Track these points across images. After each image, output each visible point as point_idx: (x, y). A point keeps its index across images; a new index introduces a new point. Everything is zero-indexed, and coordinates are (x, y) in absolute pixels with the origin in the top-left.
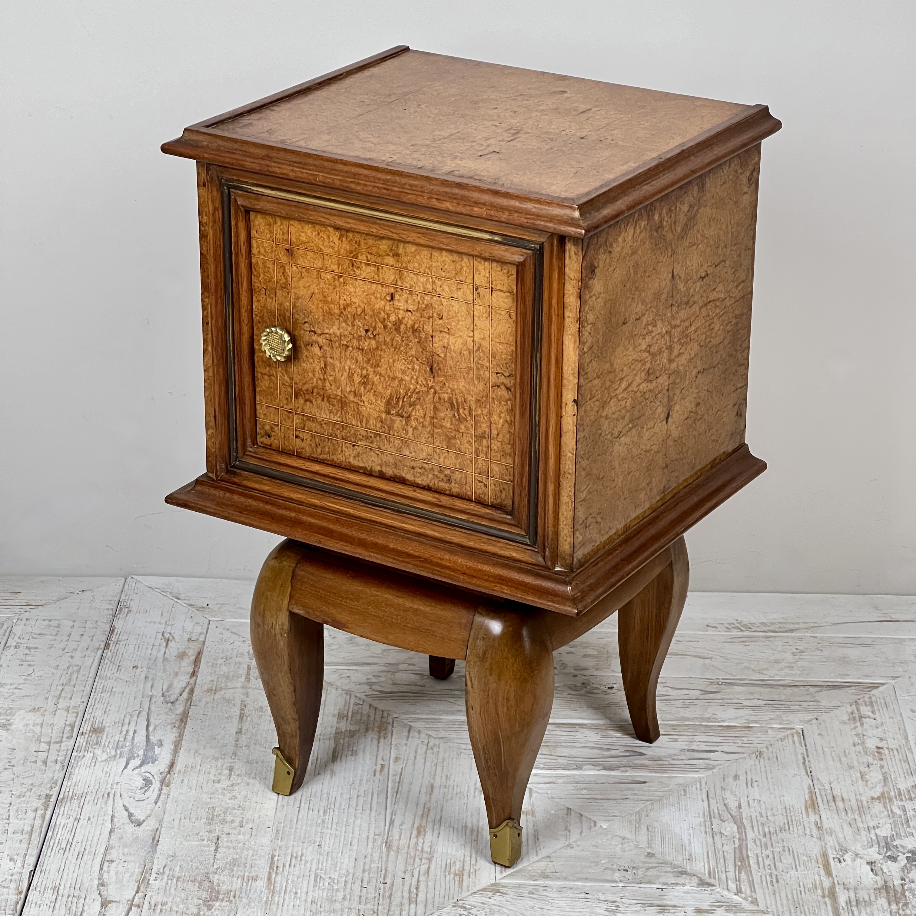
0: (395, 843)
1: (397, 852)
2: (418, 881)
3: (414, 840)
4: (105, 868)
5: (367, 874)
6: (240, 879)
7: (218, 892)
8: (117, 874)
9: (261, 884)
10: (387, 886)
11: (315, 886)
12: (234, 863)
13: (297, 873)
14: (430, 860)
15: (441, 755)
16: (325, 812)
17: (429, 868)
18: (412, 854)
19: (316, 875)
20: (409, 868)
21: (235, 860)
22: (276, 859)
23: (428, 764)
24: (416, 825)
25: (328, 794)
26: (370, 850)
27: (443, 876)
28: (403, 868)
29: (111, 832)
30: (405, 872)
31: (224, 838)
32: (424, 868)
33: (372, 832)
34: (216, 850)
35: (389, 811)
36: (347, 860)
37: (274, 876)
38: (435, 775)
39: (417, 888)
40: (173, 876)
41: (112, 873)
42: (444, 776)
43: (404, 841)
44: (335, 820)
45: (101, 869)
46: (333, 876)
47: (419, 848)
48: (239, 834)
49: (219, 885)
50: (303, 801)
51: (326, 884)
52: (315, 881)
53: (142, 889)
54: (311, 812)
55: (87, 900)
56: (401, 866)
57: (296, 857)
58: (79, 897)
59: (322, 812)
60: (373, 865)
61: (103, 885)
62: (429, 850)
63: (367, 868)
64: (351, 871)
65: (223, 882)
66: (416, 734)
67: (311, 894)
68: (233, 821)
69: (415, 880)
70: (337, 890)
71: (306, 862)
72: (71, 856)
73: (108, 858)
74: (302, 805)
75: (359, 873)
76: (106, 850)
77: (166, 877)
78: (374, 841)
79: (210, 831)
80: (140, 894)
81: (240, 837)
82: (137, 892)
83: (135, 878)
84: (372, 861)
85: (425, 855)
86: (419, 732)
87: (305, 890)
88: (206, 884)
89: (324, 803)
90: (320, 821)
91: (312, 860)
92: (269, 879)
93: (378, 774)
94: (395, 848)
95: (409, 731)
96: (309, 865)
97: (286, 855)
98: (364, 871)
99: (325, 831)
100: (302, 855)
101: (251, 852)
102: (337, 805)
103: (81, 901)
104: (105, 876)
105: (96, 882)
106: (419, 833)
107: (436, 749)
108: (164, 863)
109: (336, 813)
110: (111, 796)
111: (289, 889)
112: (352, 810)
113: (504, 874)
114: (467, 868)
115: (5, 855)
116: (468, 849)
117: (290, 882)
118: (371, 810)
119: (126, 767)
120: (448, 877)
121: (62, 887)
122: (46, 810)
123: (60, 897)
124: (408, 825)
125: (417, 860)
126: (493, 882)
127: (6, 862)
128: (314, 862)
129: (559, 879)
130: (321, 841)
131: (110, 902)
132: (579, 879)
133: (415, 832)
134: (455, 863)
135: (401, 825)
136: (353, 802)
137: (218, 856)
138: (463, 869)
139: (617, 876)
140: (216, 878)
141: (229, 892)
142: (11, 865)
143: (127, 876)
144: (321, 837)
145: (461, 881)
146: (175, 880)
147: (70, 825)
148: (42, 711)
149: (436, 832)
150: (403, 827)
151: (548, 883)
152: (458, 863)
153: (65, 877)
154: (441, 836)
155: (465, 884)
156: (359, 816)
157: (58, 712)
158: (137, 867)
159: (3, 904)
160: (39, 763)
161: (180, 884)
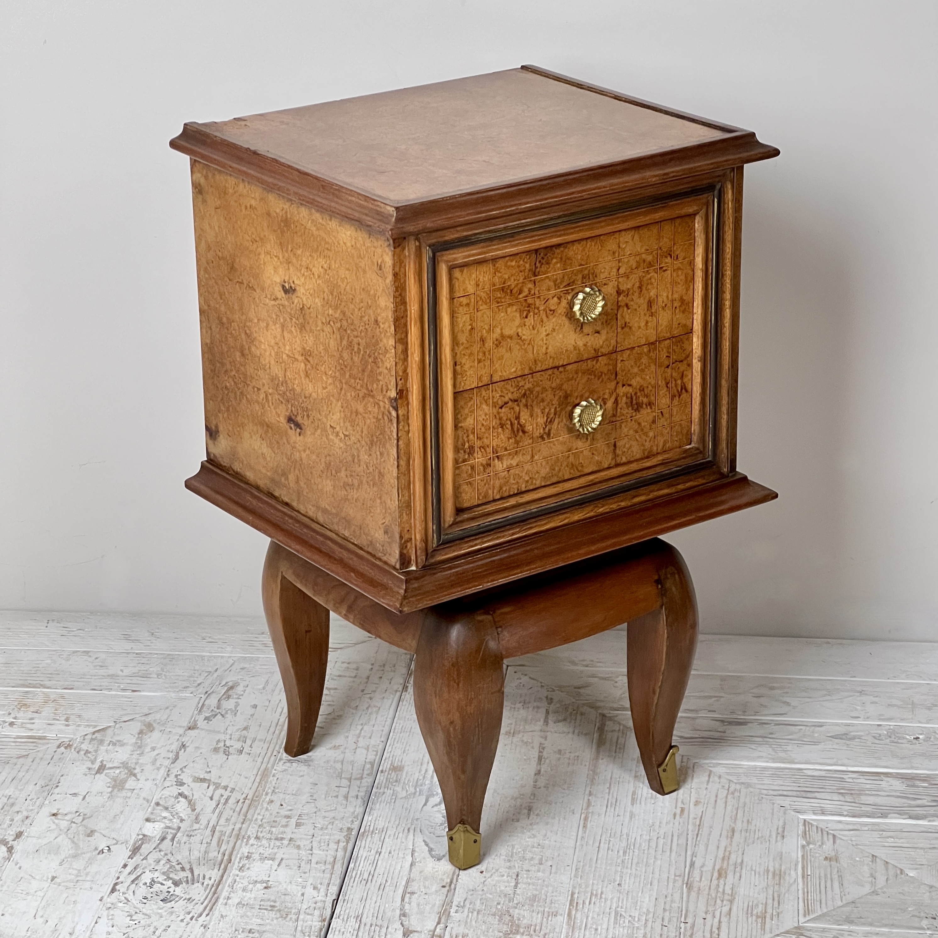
0: (696, 884)
1: (698, 893)
2: (720, 922)
3: (715, 882)
4: (407, 900)
5: (667, 914)
6: (540, 915)
7: (518, 926)
8: (418, 905)
9: (562, 919)
10: (688, 925)
11: (615, 923)
12: (534, 899)
13: (597, 910)
14: (731, 902)
15: (742, 800)
16: (625, 852)
17: (730, 909)
18: (713, 895)
19: (616, 913)
20: (710, 909)
21: (535, 896)
22: (576, 896)
23: (729, 808)
24: (717, 868)
25: (628, 835)
26: (670, 891)
27: (745, 919)
28: (704, 909)
29: (411, 865)
30: (706, 913)
31: (524, 874)
32: (725, 909)
33: (672, 872)
34: (516, 886)
35: (689, 853)
36: (647, 899)
37: (574, 912)
38: (736, 819)
39: (719, 929)
40: (474, 910)
41: (414, 904)
42: (745, 820)
43: (705, 883)
44: (635, 861)
45: (403, 900)
46: (633, 914)
47: (721, 890)
48: (538, 871)
49: (519, 920)
50: (603, 841)
51: (627, 921)
52: (616, 918)
53: (443, 920)
54: (610, 852)
55: (390, 929)
56: (702, 906)
57: (596, 895)
58: (381, 927)
59: (621, 853)
60: (673, 905)
61: (404, 915)
62: (730, 892)
63: (667, 907)
64: (652, 910)
65: (524, 916)
66: (717, 779)
67: (611, 930)
68: (532, 859)
69: (716, 920)
70: (638, 928)
71: (606, 900)
72: (373, 887)
73: (409, 890)
74: (602, 845)
75: (660, 912)
76: (408, 882)
77: (466, 910)
78: (675, 881)
79: (510, 868)
80: (442, 925)
81: (540, 874)
82: (439, 923)
83: (436, 909)
84: (672, 901)
85: (727, 897)
86: (720, 777)
87: (605, 926)
88: (507, 918)
89: (624, 844)
90: (619, 861)
91: (612, 898)
92: (569, 915)
93: (678, 817)
94: (696, 889)
95: (709, 776)
96: (609, 902)
97: (586, 892)
98: (665, 910)
99: (625, 871)
100: (602, 893)
101: (550, 889)
102: (637, 846)
103: (384, 930)
104: (407, 906)
105: (398, 912)
106: (720, 875)
107: (737, 794)
108: (465, 897)
109: (636, 854)
110: (412, 831)
111: (589, 926)
112: (652, 851)
113: (808, 918)
114: (769, 910)
115: (309, 883)
116: (770, 892)
117: (590, 918)
118: (671, 852)
119: (425, 804)
120: (750, 919)
121: (365, 916)
122: (348, 842)
123: (362, 926)
124: (708, 867)
125: (718, 901)
126: (796, 925)
127: (309, 891)
128: (615, 900)
129: (864, 924)
130: (621, 880)
131: (412, 932)
132: (885, 926)
133: (716, 874)
134: (757, 905)
135: (702, 866)
136: (653, 844)
137: (518, 891)
138: (766, 912)
139: (925, 923)
140: (516, 913)
141: (529, 926)
142: (315, 893)
143: (428, 908)
144: (621, 877)
145: (764, 923)
146: (475, 913)
147: (372, 858)
148: (342, 748)
149: (738, 875)
150: (704, 869)
151: (852, 928)
152: (760, 906)
153: (367, 906)
154: (743, 879)
155: (768, 926)
156: (659, 857)
157: (358, 750)
158: (438, 900)
159: (307, 930)
160: (341, 798)
161: (480, 916)
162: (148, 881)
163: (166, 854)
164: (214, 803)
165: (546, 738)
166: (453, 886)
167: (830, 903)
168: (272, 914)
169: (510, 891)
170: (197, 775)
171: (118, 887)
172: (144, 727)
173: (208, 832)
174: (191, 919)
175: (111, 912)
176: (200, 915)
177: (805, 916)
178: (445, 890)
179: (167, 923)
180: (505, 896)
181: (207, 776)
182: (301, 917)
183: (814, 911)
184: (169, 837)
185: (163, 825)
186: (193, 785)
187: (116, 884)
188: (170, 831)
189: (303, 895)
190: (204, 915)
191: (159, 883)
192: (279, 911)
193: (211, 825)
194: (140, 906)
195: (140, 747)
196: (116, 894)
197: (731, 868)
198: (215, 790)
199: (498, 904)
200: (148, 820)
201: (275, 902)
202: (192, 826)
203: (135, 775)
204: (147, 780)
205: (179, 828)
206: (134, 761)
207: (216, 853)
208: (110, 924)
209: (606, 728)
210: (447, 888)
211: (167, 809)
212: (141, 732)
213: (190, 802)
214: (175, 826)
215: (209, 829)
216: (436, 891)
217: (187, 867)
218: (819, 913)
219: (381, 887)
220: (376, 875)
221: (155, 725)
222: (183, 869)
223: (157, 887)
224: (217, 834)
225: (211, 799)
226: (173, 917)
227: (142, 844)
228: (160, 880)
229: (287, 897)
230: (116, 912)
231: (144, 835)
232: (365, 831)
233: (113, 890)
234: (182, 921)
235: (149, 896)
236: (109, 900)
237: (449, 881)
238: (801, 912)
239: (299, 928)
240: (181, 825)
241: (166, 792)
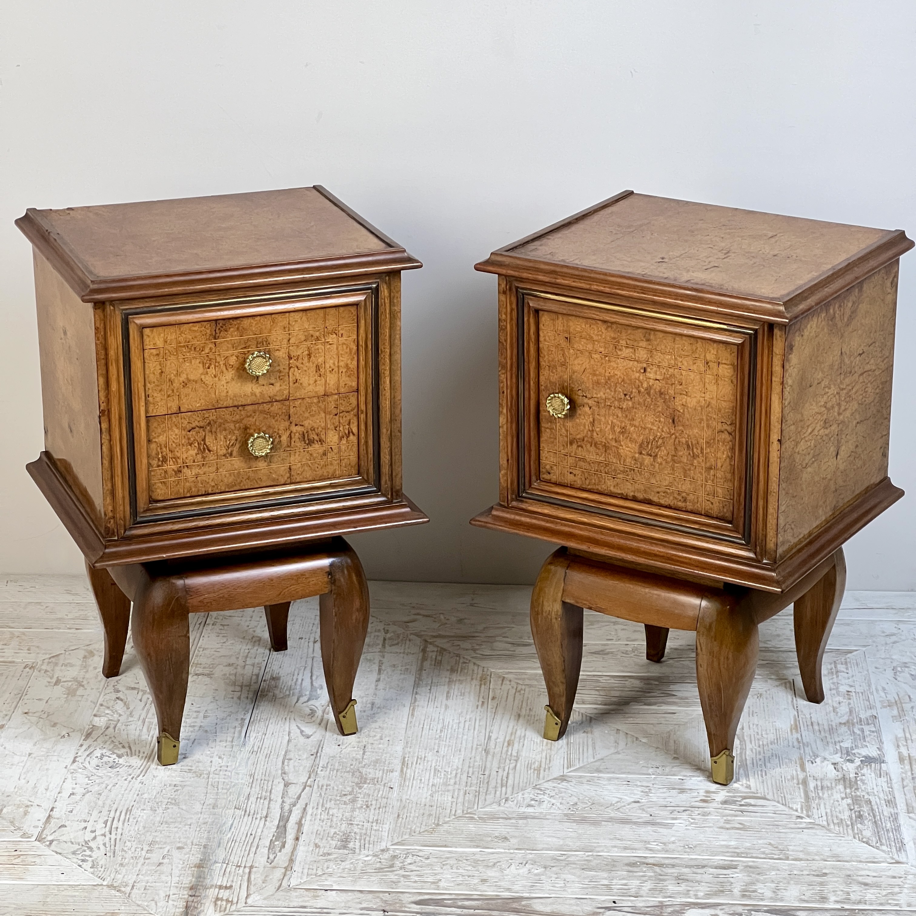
0: (492, 751)
1: (493, 756)
2: (508, 773)
3: (505, 749)
4: (286, 763)
5: (471, 770)
6: (381, 772)
7: (366, 779)
8: (294, 767)
9: (396, 774)
10: (486, 776)
11: (434, 775)
12: (377, 761)
13: (421, 767)
14: (516, 761)
15: (526, 696)
16: (441, 731)
17: (516, 766)
18: (504, 757)
19: (435, 769)
20: (502, 765)
21: (378, 760)
22: (406, 759)
23: (516, 702)
24: (507, 739)
25: (443, 720)
26: (473, 754)
27: (526, 771)
28: (497, 766)
29: (288, 741)
30: (499, 768)
31: (369, 747)
32: (512, 766)
33: (475, 743)
34: (364, 754)
35: (488, 730)
36: (457, 760)
37: (405, 769)
38: (521, 708)
39: (507, 778)
40: (334, 769)
41: (291, 766)
42: (528, 709)
43: (498, 749)
44: (449, 736)
45: (283, 763)
46: (447, 770)
47: (509, 753)
48: (380, 744)
49: (366, 775)
50: (425, 724)
51: (442, 774)
52: (435, 773)
53: (312, 776)
54: (431, 731)
55: (274, 783)
56: (495, 764)
57: (421, 759)
58: (268, 781)
59: (439, 731)
60: (476, 764)
61: (285, 773)
62: (516, 754)
63: (471, 765)
64: (460, 767)
65: (370, 773)
66: (508, 683)
67: (431, 780)
68: (375, 736)
69: (506, 772)
70: (450, 778)
71: (428, 761)
72: (262, 757)
73: (287, 757)
74: (425, 726)
75: (466, 768)
76: (286, 752)
77: (328, 770)
78: (477, 749)
79: (359, 742)
80: (311, 779)
81: (381, 746)
82: (309, 778)
83: (307, 769)
84: (475, 761)
85: (513, 758)
86: (510, 681)
87: (427, 777)
88: (357, 774)
89: (440, 726)
90: (437, 736)
91: (432, 761)
92: (402, 771)
93: (479, 707)
94: (491, 753)
95: (503, 681)
96: (430, 763)
97: (413, 757)
98: (469, 767)
99: (441, 742)
100: (425, 757)
101: (388, 755)
102: (450, 727)
103: (270, 783)
104: (286, 768)
105: (280, 772)
106: (509, 744)
107: (522, 692)
108: (327, 761)
109: (449, 731)
110: (288, 720)
111: (416, 778)
112: (461, 730)
113: (570, 770)
114: (543, 766)
115: (216, 754)
116: (544, 754)
117: (416, 773)
118: (474, 730)
119: (297, 702)
120: (529, 772)
121: (256, 774)
122: (242, 727)
123: (255, 781)
124: (501, 739)
125: (508, 761)
126: (562, 774)
127: (216, 759)
128: (434, 762)
129: (608, 773)
130: (438, 749)
131: (290, 784)
132: (624, 773)
133: (506, 744)
134: (534, 762)
135: (497, 739)
136: (462, 725)
137: (365, 757)
138: (540, 766)
139: (651, 771)
140: (364, 771)
141: (373, 779)
142: (220, 761)
143: (301, 768)
144: (439, 746)
145: (539, 774)
146: (335, 771)
147: (260, 737)
148: (235, 665)
149: (521, 744)
150: (498, 740)
151: (600, 775)
152: (537, 763)
153: (258, 768)
154: (525, 747)
155: (541, 776)
156: (466, 733)
157: (247, 667)
158: (308, 764)
159: (216, 784)
160: (235, 699)
161: (338, 773)
162: (99, 755)
163: (110, 738)
164: (143, 704)
165: (384, 657)
166: (319, 754)
167: (585, 760)
168: (190, 775)
169: (359, 757)
170: (129, 685)
171: (77, 759)
172: (87, 654)
173: (140, 723)
174: (132, 778)
175: (74, 775)
176: (139, 776)
177: (568, 768)
178: (313, 757)
179: (115, 781)
180: (356, 760)
181: (136, 686)
182: (211, 776)
183: (574, 765)
184: (112, 726)
185: (106, 719)
186: (127, 692)
187: (76, 757)
188: (112, 722)
189: (211, 762)
190: (141, 776)
191: (107, 756)
192: (195, 772)
193: (142, 718)
194: (95, 771)
195: (85, 667)
196: (76, 764)
197: (517, 739)
198: (143, 695)
199: (351, 765)
200: (95, 715)
201: (191, 766)
202: (128, 719)
203: (83, 686)
204: (92, 689)
205: (119, 720)
206: (82, 676)
207: (147, 736)
208: (74, 782)
209: (428, 649)
210: (315, 756)
211: (108, 708)
212: (85, 657)
213: (125, 704)
214: (116, 719)
215: (141, 721)
216: (307, 758)
217: (127, 745)
218: (578, 766)
219: (268, 756)
220: (263, 748)
221: (95, 652)
222: (124, 747)
223: (105, 759)
224: (146, 723)
225: (141, 700)
226: (119, 777)
227: (93, 731)
228: (107, 754)
229: (200, 764)
230: (78, 775)
231: (94, 726)
232: (254, 721)
233: (74, 761)
234: (126, 780)
235: (100, 765)
236: (72, 768)
237: (316, 751)
238: (566, 766)
239: (210, 783)
240: (120, 718)
241: (107, 697)
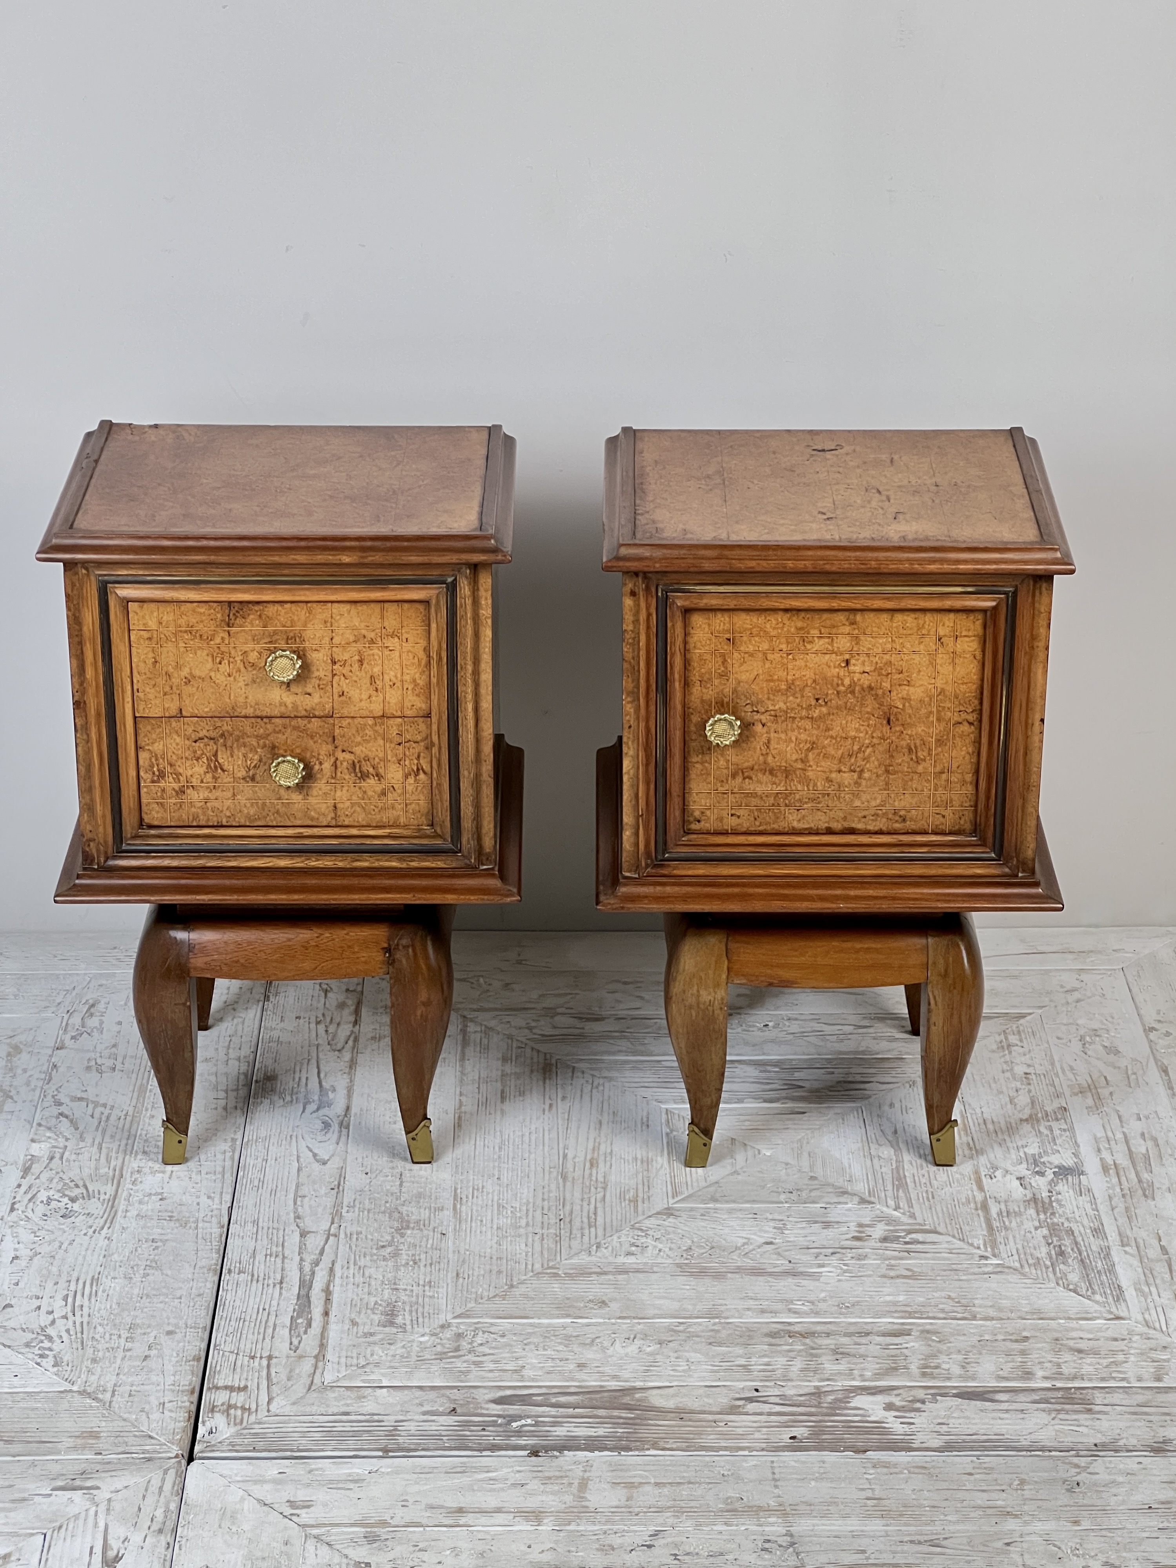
0: (570, 1175)
1: (573, 1183)
2: (596, 1208)
3: (587, 1172)
4: (299, 1203)
5: (546, 1203)
6: (427, 1210)
7: (408, 1222)
8: (310, 1207)
9: (448, 1213)
10: (567, 1212)
11: (499, 1214)
12: (420, 1195)
13: (480, 1202)
14: (605, 1189)
15: (606, 1094)
16: (500, 1148)
17: (604, 1196)
18: (588, 1184)
19: (499, 1205)
20: (586, 1196)
21: (420, 1193)
22: (459, 1191)
24: (589, 1157)
26: (546, 1181)
27: (619, 1203)
28: (580, 1197)
29: (299, 1170)
30: (582, 1200)
31: (407, 1174)
32: (601, 1195)
33: (547, 1165)
34: (401, 1185)
35: (561, 1145)
36: (526, 1190)
37: (458, 1206)
38: (602, 1111)
39: (595, 1214)
40: (364, 1209)
41: (306, 1207)
43: (578, 1173)
44: (511, 1155)
45: (295, 1203)
46: (514, 1205)
47: (594, 1178)
49: (408, 1216)
50: (478, 1138)
51: (509, 1212)
52: (498, 1210)
53: (336, 1220)
54: (486, 1149)
55: (286, 1231)
56: (577, 1194)
57: (478, 1190)
58: (278, 1229)
59: (497, 1149)
60: (551, 1195)
61: (298, 1217)
62: (602, 1180)
63: (546, 1197)
64: (531, 1200)
65: (412, 1213)
66: (580, 1075)
67: (495, 1221)
69: (592, 1206)
70: (520, 1218)
71: (488, 1193)
72: (264, 1194)
73: (300, 1194)
74: (478, 1142)
75: (539, 1202)
76: (297, 1186)
77: (357, 1209)
78: (550, 1172)
79: (393, 1168)
80: (336, 1225)
82: (332, 1223)
83: (329, 1211)
84: (550, 1191)
85: (600, 1185)
86: (583, 1072)
87: (489, 1218)
88: (396, 1215)
89: (498, 1140)
90: (496, 1157)
91: (493, 1192)
92: (455, 1209)
93: (547, 1112)
94: (570, 1179)
95: (573, 1072)
96: (490, 1196)
97: (468, 1187)
98: (543, 1200)
99: (502, 1165)
100: (483, 1187)
101: (434, 1186)
102: (511, 1142)
103: (281, 1233)
104: (300, 1209)
105: (292, 1215)
106: (592, 1165)
107: (600, 1088)
108: (353, 1197)
109: (511, 1149)
110: (294, 1138)
111: (474, 1218)
112: (526, 1146)
113: (676, 1199)
114: (640, 1195)
115: (202, 1193)
116: (640, 1177)
117: (474, 1211)
118: (544, 1145)
119: (303, 1111)
120: (623, 1204)
121: (261, 1220)
122: (234, 1152)
123: (260, 1229)
124: (580, 1159)
125: (593, 1189)
126: (666, 1206)
127: (204, 1199)
128: (495, 1194)
129: (727, 1202)
130: (499, 1175)
131: (308, 1232)
132: (748, 1202)
133: (588, 1165)
134: (628, 1190)
135: (574, 1158)
136: (526, 1139)
137: (403, 1190)
138: (637, 1196)
139: (782, 1197)
140: (404, 1210)
141: (418, 1222)
142: (210, 1202)
143: (320, 1210)
144: (499, 1171)
145: (636, 1208)
146: (366, 1212)
147: (259, 1165)
148: (214, 1061)
149: (608, 1164)
150: (577, 1160)
151: (718, 1205)
152: (632, 1191)
153: (262, 1211)
154: (613, 1167)
155: (640, 1209)
156: (533, 1151)
157: (230, 1061)
158: (329, 1201)
159: (208, 1236)
160: (220, 1109)
161: (371, 1215)
162: (45, 1200)
163: (58, 1173)
164: (95, 1122)
166: (341, 1188)
167: (695, 1184)
168: (172, 1224)
169: (395, 1189)
170: (73, 1094)
171: (16, 1206)
172: (11, 1050)
173: (95, 1149)
174: (94, 1232)
175: (15, 1230)
176: (103, 1228)
177: (673, 1198)
178: (334, 1192)
179: (72, 1237)
180: (392, 1194)
181: (84, 1095)
182: (200, 1225)
183: (681, 1193)
184: (58, 1156)
185: (48, 1145)
186: (71, 1104)
187: (14, 1203)
188: (57, 1150)
189: (198, 1204)
190: (106, 1228)
191: (55, 1200)
192: (178, 1220)
193: (96, 1142)
194: (42, 1222)
195: (11, 1070)
196: (15, 1213)
197: (602, 1158)
198: (94, 1109)
199: (387, 1202)
200: (33, 1141)
201: (172, 1212)
202: (78, 1145)
203: (11, 1098)
204: (24, 1102)
205: (66, 1147)
206: (8, 1083)
207: (107, 1169)
208: (16, 1240)
210: (336, 1190)
211: (49, 1129)
212: (9, 1054)
213: (71, 1121)
214: (61, 1145)
215: (96, 1147)
216: (326, 1194)
217: (81, 1183)
218: (686, 1194)
219: (274, 1192)
220: (266, 1182)
221: (21, 1047)
222: (77, 1186)
223: (54, 1204)
224: (104, 1151)
225: (92, 1116)
226: (76, 1231)
227: (32, 1164)
228: (55, 1197)
229: (183, 1207)
230: (20, 1230)
231: (32, 1156)
232: (248, 1141)
233: (12, 1210)
234: (85, 1234)
235: (48, 1213)
236: (10, 1218)
237: (336, 1183)
238: (670, 1194)
239: (200, 1236)
240: (67, 1144)
241: (47, 1113)
